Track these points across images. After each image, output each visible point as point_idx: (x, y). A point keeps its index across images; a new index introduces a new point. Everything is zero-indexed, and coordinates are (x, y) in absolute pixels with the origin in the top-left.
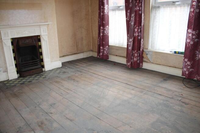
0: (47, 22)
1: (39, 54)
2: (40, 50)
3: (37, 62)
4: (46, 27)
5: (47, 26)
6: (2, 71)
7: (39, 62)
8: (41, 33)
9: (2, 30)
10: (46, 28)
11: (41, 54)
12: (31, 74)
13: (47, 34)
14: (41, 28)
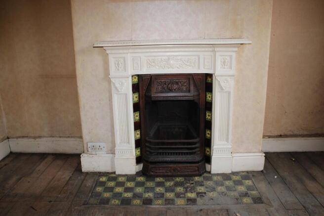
0: (240, 38)
1: (202, 125)
2: (207, 114)
3: (193, 146)
4: (232, 53)
5: (236, 49)
6: (105, 150)
7: (197, 145)
8: (215, 70)
9: (112, 54)
10: (234, 54)
11: (209, 125)
12: (169, 174)
13: (233, 72)
14: (217, 54)
